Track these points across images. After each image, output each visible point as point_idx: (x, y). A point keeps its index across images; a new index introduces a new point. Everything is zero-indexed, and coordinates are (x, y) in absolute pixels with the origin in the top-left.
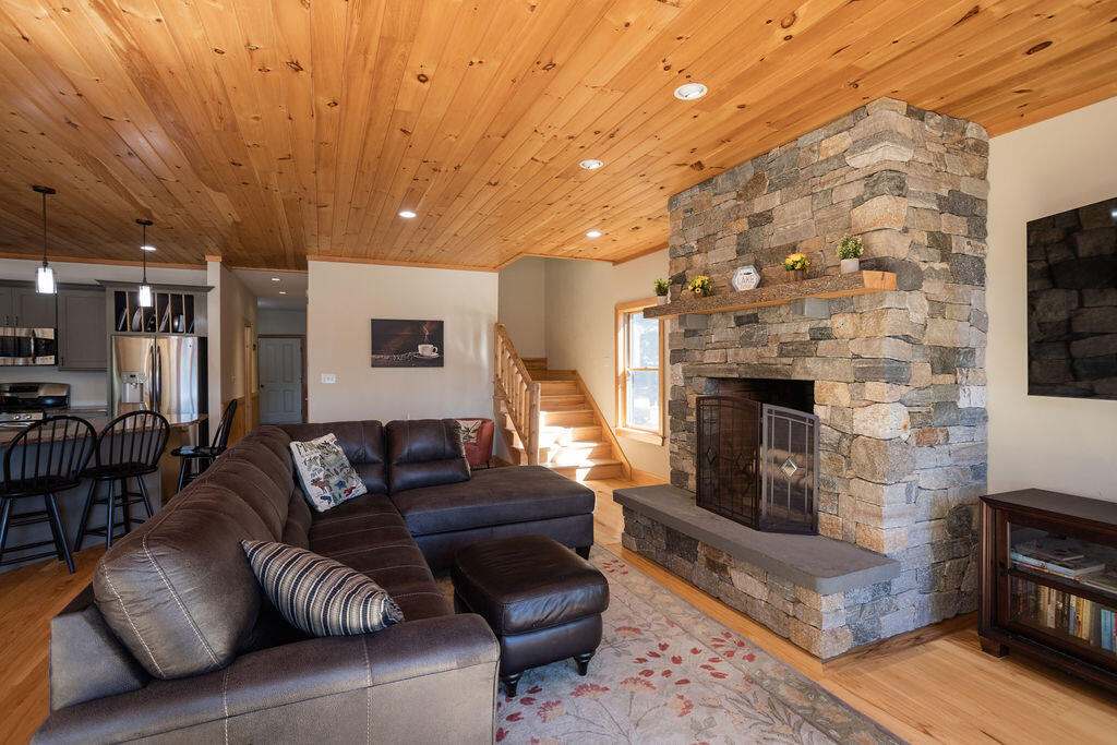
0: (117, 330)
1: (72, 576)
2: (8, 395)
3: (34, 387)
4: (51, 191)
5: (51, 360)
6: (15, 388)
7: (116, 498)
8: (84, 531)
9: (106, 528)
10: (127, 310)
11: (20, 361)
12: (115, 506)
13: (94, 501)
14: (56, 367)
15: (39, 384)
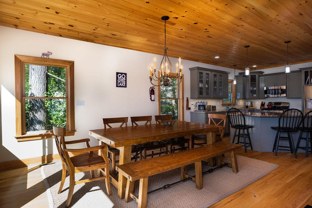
0: (305, 84)
1: (296, 159)
2: (273, 105)
3: (280, 103)
4: (289, 42)
5: (285, 95)
6: (276, 103)
7: (309, 139)
8: (298, 147)
9: (306, 148)
10: (309, 77)
11: (276, 96)
12: (309, 141)
13: (301, 138)
14: (286, 98)
15: (281, 102)
